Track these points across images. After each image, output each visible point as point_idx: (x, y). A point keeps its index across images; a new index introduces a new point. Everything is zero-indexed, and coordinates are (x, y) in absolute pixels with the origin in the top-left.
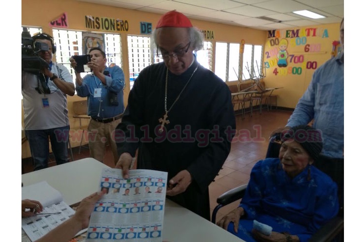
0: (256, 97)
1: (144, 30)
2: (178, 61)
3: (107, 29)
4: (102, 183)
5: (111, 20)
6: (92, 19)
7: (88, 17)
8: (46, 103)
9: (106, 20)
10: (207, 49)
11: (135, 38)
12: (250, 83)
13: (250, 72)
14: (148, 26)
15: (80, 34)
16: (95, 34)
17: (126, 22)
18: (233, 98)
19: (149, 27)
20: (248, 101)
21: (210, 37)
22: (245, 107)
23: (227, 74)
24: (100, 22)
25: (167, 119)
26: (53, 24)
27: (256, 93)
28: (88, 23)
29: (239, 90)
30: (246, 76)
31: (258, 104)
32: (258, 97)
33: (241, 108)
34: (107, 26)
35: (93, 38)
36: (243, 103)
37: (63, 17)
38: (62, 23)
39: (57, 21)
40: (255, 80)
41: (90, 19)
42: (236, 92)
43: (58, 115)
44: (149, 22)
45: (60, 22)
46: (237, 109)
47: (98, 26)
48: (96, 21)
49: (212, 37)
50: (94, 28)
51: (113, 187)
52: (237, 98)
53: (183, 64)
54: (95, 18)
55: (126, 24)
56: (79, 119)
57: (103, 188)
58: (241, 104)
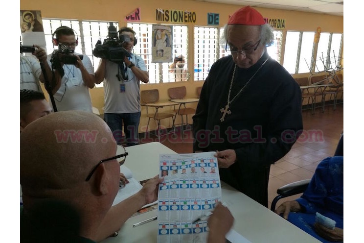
0: (330, 91)
1: (211, 21)
2: (245, 57)
3: (176, 21)
4: (161, 167)
5: (179, 12)
6: (162, 12)
7: (159, 10)
8: (123, 89)
9: (175, 12)
10: (277, 39)
11: (201, 29)
12: (325, 76)
13: (325, 64)
14: (215, 17)
15: (150, 27)
16: (164, 26)
17: (194, 13)
18: (303, 92)
19: (217, 17)
20: (320, 95)
21: (281, 25)
22: (316, 102)
23: (298, 66)
24: (169, 15)
25: (228, 110)
26: (128, 18)
27: (330, 87)
28: (159, 16)
29: (310, 83)
30: (320, 68)
31: (333, 98)
32: (333, 91)
33: (311, 102)
34: (175, 18)
35: (162, 30)
36: (314, 97)
37: (137, 12)
38: (135, 17)
39: (131, 16)
40: (330, 72)
41: (160, 12)
42: (306, 85)
43: (132, 102)
44: (217, 13)
45: (134, 16)
46: (307, 104)
47: (167, 18)
48: (166, 13)
49: (283, 26)
50: (163, 20)
51: (171, 169)
52: (307, 92)
53: (250, 60)
54: (165, 11)
55: (194, 15)
56: (146, 107)
57: (163, 171)
58: (311, 98)
